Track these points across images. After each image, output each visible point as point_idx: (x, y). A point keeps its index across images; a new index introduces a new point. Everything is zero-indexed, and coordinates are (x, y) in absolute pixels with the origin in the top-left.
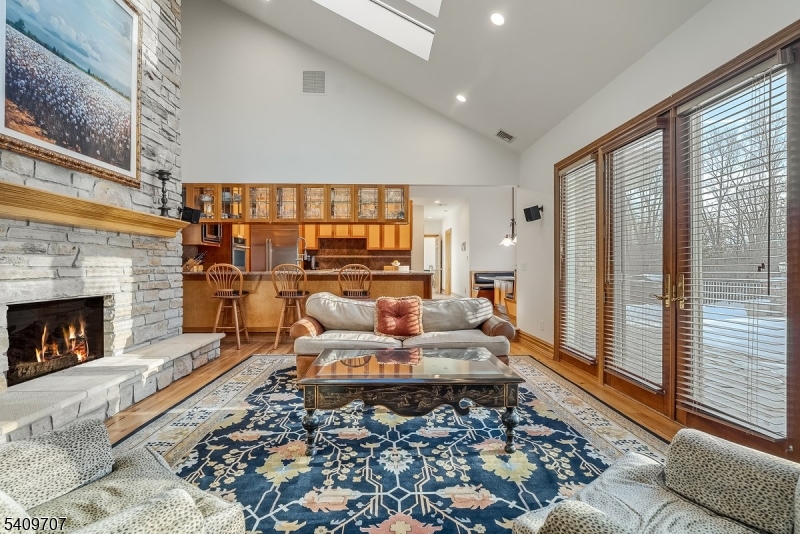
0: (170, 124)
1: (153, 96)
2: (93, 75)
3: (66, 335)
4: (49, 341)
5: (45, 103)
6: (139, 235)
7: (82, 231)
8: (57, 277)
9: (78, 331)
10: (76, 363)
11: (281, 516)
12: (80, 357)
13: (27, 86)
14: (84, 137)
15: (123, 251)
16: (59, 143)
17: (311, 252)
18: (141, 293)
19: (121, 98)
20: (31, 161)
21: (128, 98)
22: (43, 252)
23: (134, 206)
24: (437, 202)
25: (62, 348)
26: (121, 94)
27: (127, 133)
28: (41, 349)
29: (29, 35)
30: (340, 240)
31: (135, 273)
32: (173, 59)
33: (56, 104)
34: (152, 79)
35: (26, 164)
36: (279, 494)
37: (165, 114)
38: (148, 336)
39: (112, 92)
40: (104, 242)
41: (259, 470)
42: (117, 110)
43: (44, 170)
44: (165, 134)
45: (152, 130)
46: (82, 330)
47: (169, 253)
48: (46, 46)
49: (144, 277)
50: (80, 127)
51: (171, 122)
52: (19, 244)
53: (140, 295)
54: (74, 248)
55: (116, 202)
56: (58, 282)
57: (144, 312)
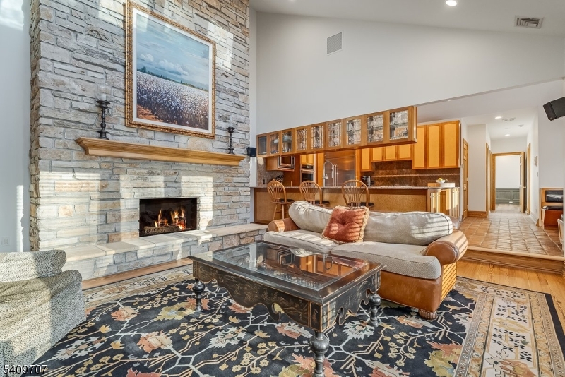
0: (240, 100)
1: (228, 86)
2: (184, 84)
3: (172, 217)
4: (162, 218)
5: (157, 103)
6: (217, 165)
7: (180, 164)
8: (166, 187)
9: (180, 214)
10: (178, 230)
12: (181, 228)
13: (148, 97)
14: (179, 116)
15: (207, 174)
16: (165, 121)
17: (367, 173)
18: (219, 197)
19: (202, 91)
20: (152, 132)
21: (207, 91)
22: (158, 174)
23: (214, 149)
24: (498, 118)
25: (170, 221)
26: (202, 89)
27: (206, 110)
28: (157, 221)
29: (149, 73)
30: (391, 163)
31: (214, 187)
32: (243, 61)
33: (163, 103)
34: (227, 76)
35: (150, 134)
37: (236, 95)
38: (223, 221)
39: (196, 89)
40: (194, 169)
42: (199, 99)
43: (159, 136)
44: (237, 106)
45: (225, 106)
46: (183, 214)
47: (239, 175)
48: (157, 76)
49: (220, 189)
50: (177, 112)
51: (241, 98)
52: (145, 171)
53: (218, 199)
54: (175, 173)
55: (201, 148)
56: (166, 189)
57: (220, 208)
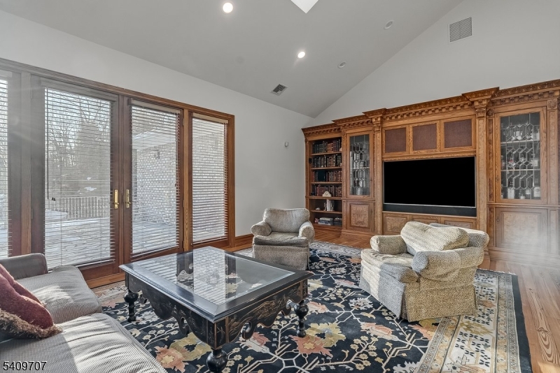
11: (340, 309)
36: (336, 318)
41: (343, 337)
